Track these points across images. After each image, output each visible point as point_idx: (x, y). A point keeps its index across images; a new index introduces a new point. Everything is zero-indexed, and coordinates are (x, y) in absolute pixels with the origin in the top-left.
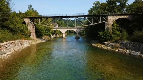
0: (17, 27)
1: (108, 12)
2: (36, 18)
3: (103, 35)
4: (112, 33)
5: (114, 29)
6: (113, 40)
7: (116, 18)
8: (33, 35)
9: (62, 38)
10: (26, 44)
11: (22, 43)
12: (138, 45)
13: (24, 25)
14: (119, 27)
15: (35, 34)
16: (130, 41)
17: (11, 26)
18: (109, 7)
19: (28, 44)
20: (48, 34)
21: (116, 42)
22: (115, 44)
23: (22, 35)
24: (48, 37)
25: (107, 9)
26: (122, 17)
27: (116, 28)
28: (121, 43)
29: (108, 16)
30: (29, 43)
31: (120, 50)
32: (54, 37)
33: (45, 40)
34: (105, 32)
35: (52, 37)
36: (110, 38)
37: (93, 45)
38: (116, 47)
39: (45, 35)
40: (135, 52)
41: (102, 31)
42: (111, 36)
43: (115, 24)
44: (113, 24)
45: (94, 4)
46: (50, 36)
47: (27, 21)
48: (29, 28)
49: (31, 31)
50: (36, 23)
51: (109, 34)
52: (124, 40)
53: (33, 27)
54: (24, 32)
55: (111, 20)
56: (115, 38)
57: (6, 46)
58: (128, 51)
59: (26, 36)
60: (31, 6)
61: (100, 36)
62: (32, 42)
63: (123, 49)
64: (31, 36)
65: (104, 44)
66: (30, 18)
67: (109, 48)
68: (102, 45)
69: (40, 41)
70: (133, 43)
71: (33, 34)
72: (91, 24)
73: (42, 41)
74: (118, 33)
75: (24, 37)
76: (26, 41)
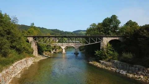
0: (23, 47)
1: (103, 33)
2: (39, 37)
3: (99, 54)
4: (106, 53)
5: (108, 49)
6: (107, 59)
7: (110, 39)
8: (36, 53)
9: (62, 53)
10: (30, 62)
11: (27, 61)
12: (126, 65)
13: (27, 43)
14: (112, 48)
15: (37, 51)
16: (120, 61)
17: (18, 47)
18: (104, 29)
19: (32, 62)
20: (49, 50)
21: (109, 61)
22: (108, 63)
23: (26, 53)
24: (49, 53)
25: (102, 31)
26: (115, 38)
27: (109, 49)
28: (113, 63)
29: (103, 37)
30: (32, 60)
31: (112, 68)
32: (54, 52)
33: (46, 56)
34: (101, 52)
35: (52, 52)
36: (105, 57)
37: (90, 63)
38: (109, 66)
39: (46, 51)
40: (123, 71)
41: (98, 50)
42: (105, 56)
43: (109, 45)
44: (107, 45)
45: (91, 25)
46: (50, 51)
47: (31, 39)
48: (32, 46)
49: (34, 49)
50: (39, 41)
51: (104, 54)
52: (115, 60)
53: (36, 45)
54: (27, 50)
55: (106, 41)
56: (109, 57)
57: (17, 66)
58: (117, 70)
59: (29, 54)
60: (33, 24)
61: (96, 55)
62: (35, 59)
63: (114, 68)
64: (34, 54)
65: (100, 62)
66: (33, 37)
67: (104, 67)
68: (98, 63)
69: (41, 58)
70: (122, 63)
71: (35, 51)
72: (88, 44)
73: (44, 58)
74: (111, 53)
75: (28, 55)
76: (30, 58)
